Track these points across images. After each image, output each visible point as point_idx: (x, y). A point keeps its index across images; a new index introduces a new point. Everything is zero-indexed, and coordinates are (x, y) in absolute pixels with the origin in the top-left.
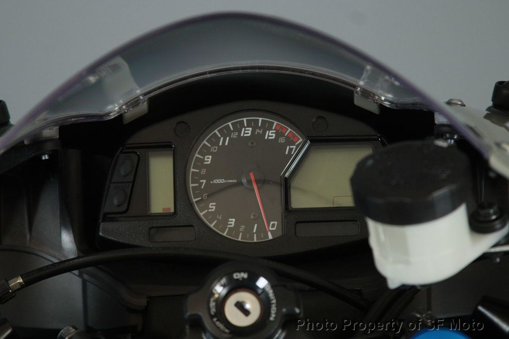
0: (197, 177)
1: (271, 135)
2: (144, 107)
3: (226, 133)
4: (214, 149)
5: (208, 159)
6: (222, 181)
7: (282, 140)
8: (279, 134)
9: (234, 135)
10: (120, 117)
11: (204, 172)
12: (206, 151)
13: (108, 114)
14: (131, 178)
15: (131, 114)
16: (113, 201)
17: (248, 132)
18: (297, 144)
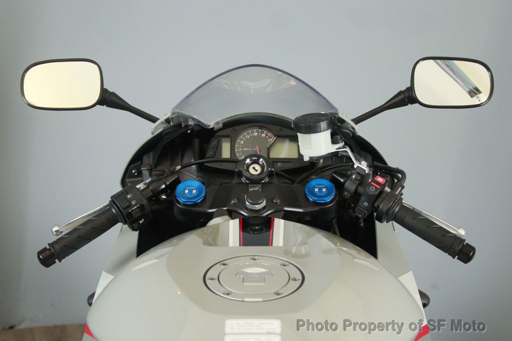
0: (238, 148)
1: (263, 135)
2: (221, 125)
3: (248, 134)
4: (244, 139)
5: (242, 142)
6: (247, 149)
7: (267, 137)
8: (266, 135)
9: (251, 135)
10: (213, 128)
11: (240, 146)
12: (241, 140)
13: (209, 126)
14: (216, 146)
15: (217, 127)
16: (210, 153)
17: (256, 134)
18: (273, 139)
